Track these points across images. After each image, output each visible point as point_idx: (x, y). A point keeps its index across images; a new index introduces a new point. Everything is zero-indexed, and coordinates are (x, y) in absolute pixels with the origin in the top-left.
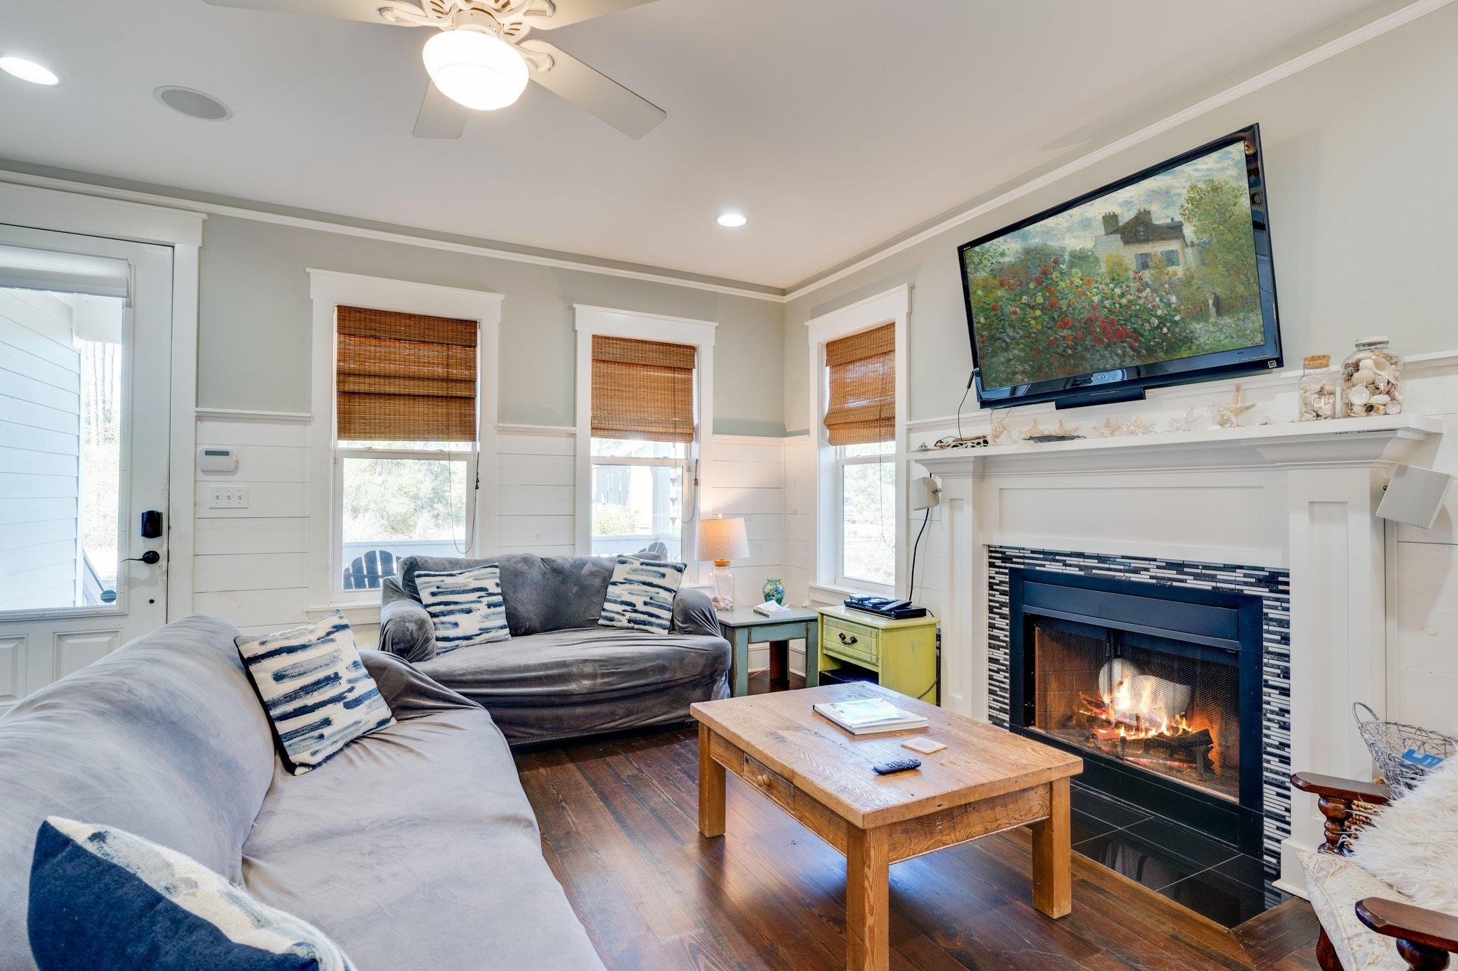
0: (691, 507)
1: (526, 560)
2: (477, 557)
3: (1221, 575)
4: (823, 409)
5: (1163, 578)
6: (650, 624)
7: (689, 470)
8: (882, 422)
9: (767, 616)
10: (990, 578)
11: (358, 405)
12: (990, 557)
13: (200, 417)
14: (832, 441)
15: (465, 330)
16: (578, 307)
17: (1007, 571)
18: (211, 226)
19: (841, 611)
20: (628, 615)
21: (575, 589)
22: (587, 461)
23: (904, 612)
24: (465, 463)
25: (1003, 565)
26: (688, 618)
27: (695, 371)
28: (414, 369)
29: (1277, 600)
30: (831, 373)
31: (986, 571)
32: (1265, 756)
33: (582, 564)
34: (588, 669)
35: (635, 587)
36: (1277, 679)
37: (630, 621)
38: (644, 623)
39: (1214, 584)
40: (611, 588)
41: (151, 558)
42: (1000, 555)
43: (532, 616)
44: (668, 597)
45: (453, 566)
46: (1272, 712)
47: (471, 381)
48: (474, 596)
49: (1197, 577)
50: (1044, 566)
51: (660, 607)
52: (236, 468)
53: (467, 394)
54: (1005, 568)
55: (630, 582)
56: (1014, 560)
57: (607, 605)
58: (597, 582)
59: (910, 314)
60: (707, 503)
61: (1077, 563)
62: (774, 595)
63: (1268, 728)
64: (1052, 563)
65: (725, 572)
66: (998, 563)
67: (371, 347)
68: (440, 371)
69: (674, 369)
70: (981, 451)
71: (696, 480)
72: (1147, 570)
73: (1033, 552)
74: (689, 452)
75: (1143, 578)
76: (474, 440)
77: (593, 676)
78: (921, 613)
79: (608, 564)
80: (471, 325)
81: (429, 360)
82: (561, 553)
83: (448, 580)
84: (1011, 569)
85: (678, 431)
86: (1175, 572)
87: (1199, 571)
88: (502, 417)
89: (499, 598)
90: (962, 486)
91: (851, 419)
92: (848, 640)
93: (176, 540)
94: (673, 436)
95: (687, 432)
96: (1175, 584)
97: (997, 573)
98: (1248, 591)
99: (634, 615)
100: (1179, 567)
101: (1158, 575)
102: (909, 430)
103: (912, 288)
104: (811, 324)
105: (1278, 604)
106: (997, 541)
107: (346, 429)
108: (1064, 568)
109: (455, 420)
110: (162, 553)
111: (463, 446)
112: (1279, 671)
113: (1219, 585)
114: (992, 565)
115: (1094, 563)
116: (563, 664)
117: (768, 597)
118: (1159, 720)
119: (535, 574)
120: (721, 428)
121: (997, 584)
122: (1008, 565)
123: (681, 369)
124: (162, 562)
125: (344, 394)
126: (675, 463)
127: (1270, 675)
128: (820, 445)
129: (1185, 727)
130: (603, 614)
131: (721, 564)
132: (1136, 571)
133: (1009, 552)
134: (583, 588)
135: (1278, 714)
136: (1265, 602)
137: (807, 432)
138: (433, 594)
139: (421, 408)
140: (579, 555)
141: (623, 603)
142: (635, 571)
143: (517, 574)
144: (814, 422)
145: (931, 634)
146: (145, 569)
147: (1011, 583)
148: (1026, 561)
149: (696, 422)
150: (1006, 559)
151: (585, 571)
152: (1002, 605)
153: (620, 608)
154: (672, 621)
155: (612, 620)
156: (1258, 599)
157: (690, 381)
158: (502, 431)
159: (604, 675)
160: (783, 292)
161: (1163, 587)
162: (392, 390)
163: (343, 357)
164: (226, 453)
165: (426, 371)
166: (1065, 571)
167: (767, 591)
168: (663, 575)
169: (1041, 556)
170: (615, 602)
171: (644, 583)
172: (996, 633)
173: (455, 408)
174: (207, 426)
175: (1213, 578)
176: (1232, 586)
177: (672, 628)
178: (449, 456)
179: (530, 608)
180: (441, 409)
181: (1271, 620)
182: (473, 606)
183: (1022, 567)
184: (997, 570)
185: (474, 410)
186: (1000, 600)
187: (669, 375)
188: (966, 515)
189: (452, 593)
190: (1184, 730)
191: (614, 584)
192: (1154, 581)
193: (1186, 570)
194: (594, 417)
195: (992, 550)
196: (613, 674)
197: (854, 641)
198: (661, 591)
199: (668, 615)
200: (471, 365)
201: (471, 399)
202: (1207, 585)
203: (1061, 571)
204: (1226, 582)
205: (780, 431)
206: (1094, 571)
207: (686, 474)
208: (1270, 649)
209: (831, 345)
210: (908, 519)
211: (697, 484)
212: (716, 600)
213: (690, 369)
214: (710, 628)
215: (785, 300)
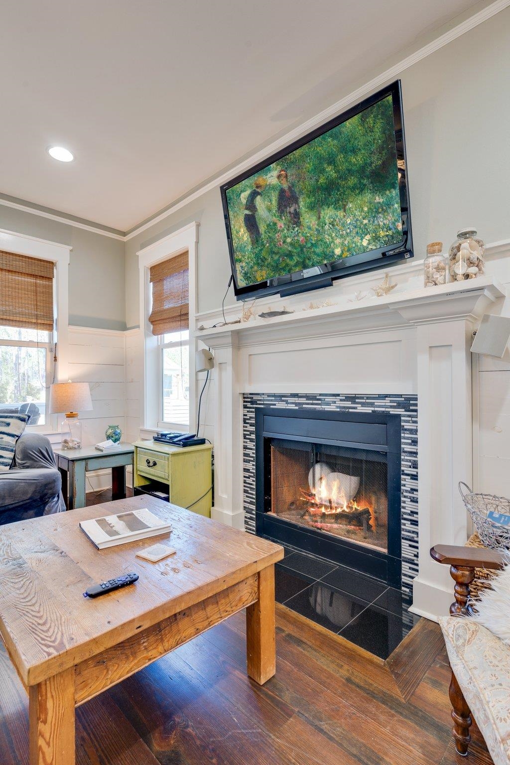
0: (51, 378)
3: (378, 402)
4: (148, 311)
5: (344, 407)
7: (51, 351)
8: (181, 317)
9: (102, 451)
10: (244, 415)
12: (244, 402)
14: (155, 333)
17: (254, 410)
19: (150, 444)
23: (189, 441)
25: (252, 406)
26: (26, 456)
27: (54, 280)
29: (409, 416)
30: (154, 287)
31: (241, 411)
32: (403, 521)
36: (410, 469)
39: (373, 409)
42: (250, 400)
44: (11, 441)
46: (407, 491)
49: (363, 404)
50: (275, 405)
51: (3, 449)
54: (253, 408)
56: (258, 402)
59: (197, 243)
60: (64, 373)
61: (294, 401)
62: (115, 437)
63: (404, 502)
64: (280, 403)
65: (74, 422)
66: (249, 405)
69: (36, 276)
70: (235, 327)
71: (55, 357)
72: (335, 402)
73: (269, 396)
74: (51, 337)
75: (332, 408)
78: (202, 442)
84: (256, 408)
85: (39, 321)
86: (350, 403)
87: (364, 401)
90: (224, 355)
91: (165, 316)
92: (151, 464)
94: (36, 325)
95: (46, 321)
96: (350, 410)
97: (248, 412)
98: (393, 411)
100: (352, 398)
101: (341, 405)
102: (196, 320)
103: (198, 226)
104: (140, 253)
105: (410, 419)
106: (249, 389)
108: (286, 405)
112: (410, 464)
113: (376, 409)
114: (245, 407)
115: (303, 400)
117: (109, 437)
118: (342, 502)
120: (74, 321)
121: (248, 419)
122: (255, 406)
123: (42, 277)
126: (37, 345)
127: (405, 467)
128: (146, 335)
129: (356, 507)
131: (71, 416)
132: (328, 404)
133: (255, 397)
135: (410, 493)
136: (402, 418)
137: (138, 327)
144: (142, 320)
145: (208, 456)
147: (256, 418)
148: (265, 402)
149: (55, 316)
150: (252, 402)
152: (251, 433)
154: (14, 459)
156: (399, 416)
157: (51, 287)
160: (124, 234)
161: (344, 413)
166: (287, 407)
167: (108, 434)
168: (8, 424)
169: (273, 398)
172: (248, 451)
175: (372, 405)
176: (383, 409)
177: (13, 465)
181: (406, 430)
183: (262, 406)
184: (248, 410)
186: (250, 429)
187: (32, 280)
188: (228, 373)
190: (356, 508)
192: (338, 410)
193: (357, 400)
195: (245, 396)
197: (155, 464)
198: (5, 437)
199: (11, 455)
202: (369, 410)
203: (285, 407)
204: (381, 406)
205: (123, 327)
206: (304, 406)
207: (49, 354)
208: (405, 449)
209: (153, 269)
210: (197, 380)
211: (55, 359)
212: (66, 442)
213: (50, 279)
214: (44, 463)
215: (125, 239)
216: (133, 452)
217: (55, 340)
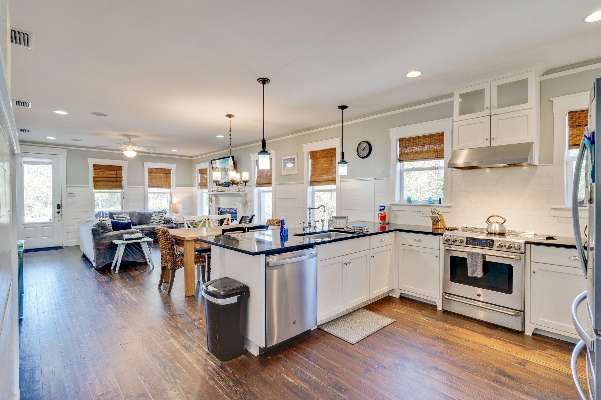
0: (171, 202)
1: (134, 212)
2: (123, 212)
4: (198, 182)
6: (160, 223)
7: (171, 194)
8: (206, 186)
11: (98, 183)
12: (218, 209)
13: (67, 187)
14: (201, 188)
15: (120, 168)
16: (144, 163)
18: (68, 151)
20: (156, 222)
21: (145, 217)
22: (147, 193)
24: (120, 194)
26: (167, 221)
27: (171, 174)
28: (109, 176)
30: (200, 175)
33: (146, 213)
34: (147, 229)
35: (157, 217)
37: (156, 223)
38: (159, 223)
40: (152, 217)
41: (59, 213)
43: (136, 222)
44: (163, 218)
45: (120, 213)
47: (122, 178)
48: (125, 218)
51: (162, 220)
52: (74, 196)
53: (121, 180)
54: (220, 211)
55: (156, 216)
57: (151, 220)
58: (149, 216)
59: (209, 167)
60: (174, 201)
65: (178, 214)
67: (100, 172)
68: (115, 176)
69: (167, 174)
70: (215, 193)
73: (223, 208)
74: (170, 190)
76: (122, 189)
77: (148, 230)
79: (152, 213)
80: (121, 167)
81: (112, 174)
82: (142, 211)
83: (119, 216)
85: (168, 186)
88: (128, 185)
89: (129, 219)
90: (213, 198)
91: (203, 184)
93: (63, 209)
94: (167, 187)
95: (169, 186)
99: (157, 222)
102: (209, 188)
104: (196, 164)
106: (219, 207)
107: (95, 187)
109: (118, 185)
110: (61, 212)
111: (120, 191)
114: (218, 211)
116: (143, 228)
119: (136, 215)
120: (177, 186)
121: (219, 214)
124: (61, 213)
125: (94, 181)
126: (167, 193)
128: (198, 189)
130: (151, 222)
131: (176, 213)
134: (146, 217)
137: (196, 187)
138: (117, 218)
139: (111, 183)
140: (146, 211)
141: (154, 220)
142: (157, 214)
143: (132, 215)
144: (197, 185)
146: (58, 214)
149: (172, 184)
150: (220, 209)
151: (147, 214)
153: (154, 221)
154: (164, 222)
155: (152, 223)
157: (170, 176)
158: (128, 188)
159: (150, 230)
160: (192, 157)
162: (105, 180)
163: (95, 174)
164: (73, 193)
165: (112, 176)
168: (163, 214)
170: (153, 219)
171: (159, 216)
173: (118, 183)
174: (69, 188)
177: (164, 224)
178: (117, 193)
179: (135, 221)
180: (115, 183)
182: (125, 220)
185: (122, 183)
187: (166, 175)
188: (214, 202)
189: (121, 218)
191: (153, 216)
194: (148, 184)
196: (152, 230)
197: (197, 224)
198: (162, 217)
199: (164, 221)
200: (121, 174)
201: (121, 181)
205: (192, 186)
207: (170, 195)
209: (200, 170)
210: (209, 204)
211: (172, 197)
212: (175, 220)
213: (170, 174)
214: (171, 223)
215: (192, 158)
216: (192, 223)
217: (172, 191)
